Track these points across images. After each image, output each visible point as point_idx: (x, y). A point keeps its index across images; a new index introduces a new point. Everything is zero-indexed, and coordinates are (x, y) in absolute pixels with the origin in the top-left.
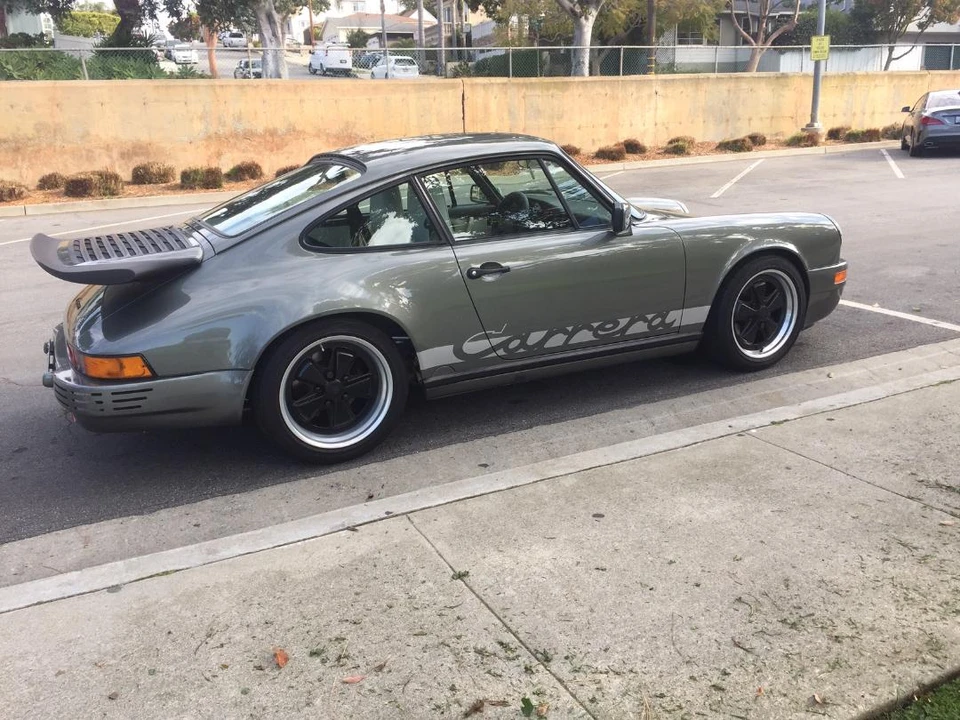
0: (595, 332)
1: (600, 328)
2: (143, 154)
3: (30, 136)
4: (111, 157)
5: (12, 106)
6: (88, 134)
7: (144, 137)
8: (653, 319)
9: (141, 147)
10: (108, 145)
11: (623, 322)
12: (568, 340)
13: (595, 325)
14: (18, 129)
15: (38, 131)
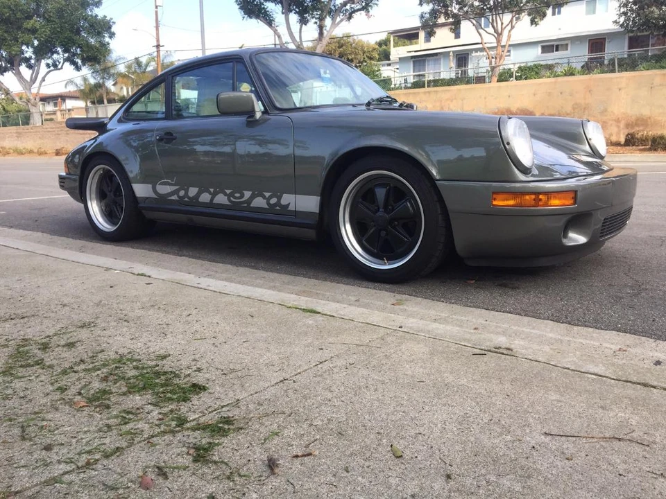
0: (229, 196)
1: (232, 195)
2: (642, 125)
3: (568, 112)
4: (618, 127)
5: (561, 93)
6: (605, 110)
7: (646, 112)
8: (270, 197)
9: (643, 119)
10: (618, 119)
11: (247, 194)
12: (212, 199)
13: (228, 192)
14: (562, 107)
15: (574, 109)
